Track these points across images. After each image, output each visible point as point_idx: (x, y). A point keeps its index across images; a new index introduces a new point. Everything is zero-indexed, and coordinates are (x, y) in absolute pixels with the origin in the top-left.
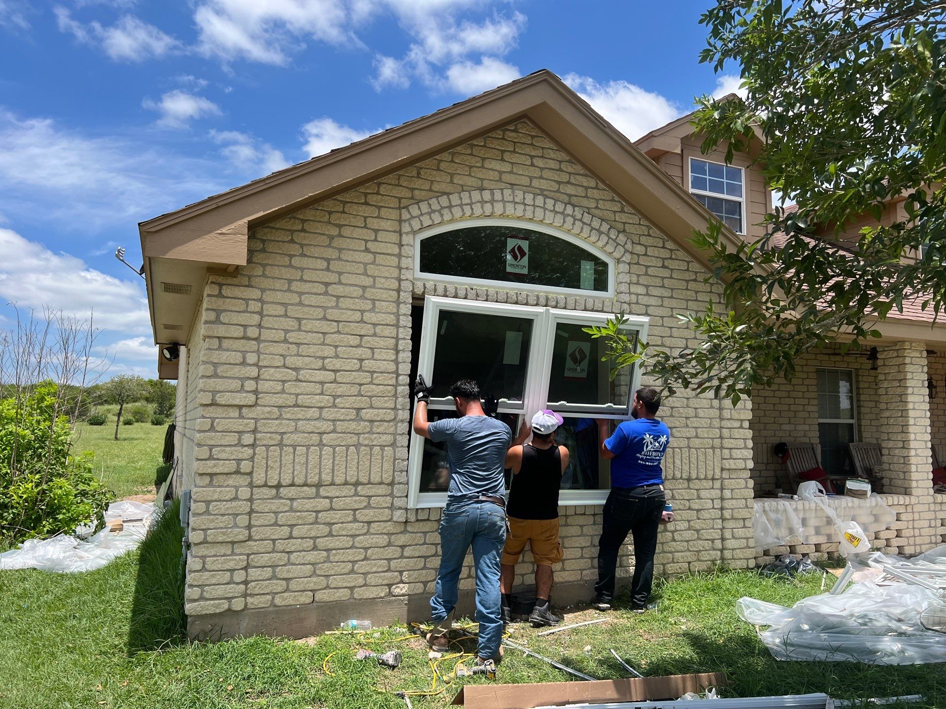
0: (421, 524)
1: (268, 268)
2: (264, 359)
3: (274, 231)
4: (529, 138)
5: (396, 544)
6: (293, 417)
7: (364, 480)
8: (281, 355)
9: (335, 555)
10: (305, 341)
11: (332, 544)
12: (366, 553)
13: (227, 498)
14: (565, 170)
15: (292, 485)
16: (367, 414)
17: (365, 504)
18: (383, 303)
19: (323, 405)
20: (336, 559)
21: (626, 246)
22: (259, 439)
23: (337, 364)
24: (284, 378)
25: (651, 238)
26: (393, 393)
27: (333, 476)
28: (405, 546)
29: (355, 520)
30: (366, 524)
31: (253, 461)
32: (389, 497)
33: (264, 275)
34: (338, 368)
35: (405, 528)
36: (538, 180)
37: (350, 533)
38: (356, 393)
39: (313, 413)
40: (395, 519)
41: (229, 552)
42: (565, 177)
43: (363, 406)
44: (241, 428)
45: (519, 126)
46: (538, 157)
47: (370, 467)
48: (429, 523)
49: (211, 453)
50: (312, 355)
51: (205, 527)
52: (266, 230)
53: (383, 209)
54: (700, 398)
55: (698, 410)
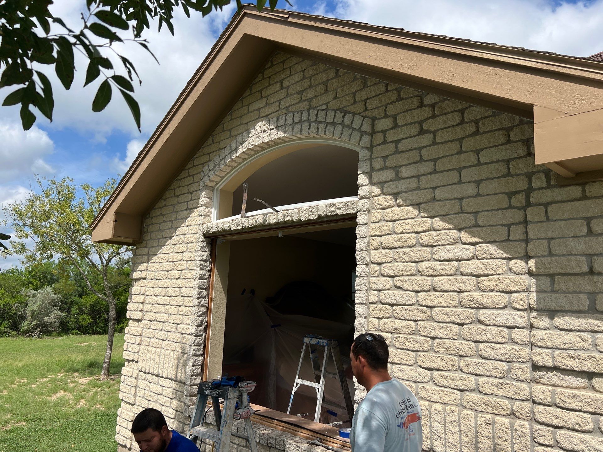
1: (152, 234)
2: (147, 291)
3: (155, 210)
6: (154, 328)
7: (174, 377)
8: (153, 288)
10: (161, 277)
13: (129, 375)
14: (307, 76)
15: (150, 373)
16: (180, 328)
17: (174, 396)
18: (191, 245)
19: (164, 320)
23: (171, 291)
24: (152, 303)
25: (401, 103)
26: (191, 312)
29: (171, 407)
30: (174, 411)
31: (139, 355)
33: (151, 239)
34: (171, 295)
36: (284, 100)
38: (177, 313)
39: (161, 325)
43: (179, 322)
44: (136, 334)
45: (274, 59)
46: (287, 78)
49: (127, 347)
50: (163, 286)
53: (195, 176)
54: (486, 325)
55: (482, 346)
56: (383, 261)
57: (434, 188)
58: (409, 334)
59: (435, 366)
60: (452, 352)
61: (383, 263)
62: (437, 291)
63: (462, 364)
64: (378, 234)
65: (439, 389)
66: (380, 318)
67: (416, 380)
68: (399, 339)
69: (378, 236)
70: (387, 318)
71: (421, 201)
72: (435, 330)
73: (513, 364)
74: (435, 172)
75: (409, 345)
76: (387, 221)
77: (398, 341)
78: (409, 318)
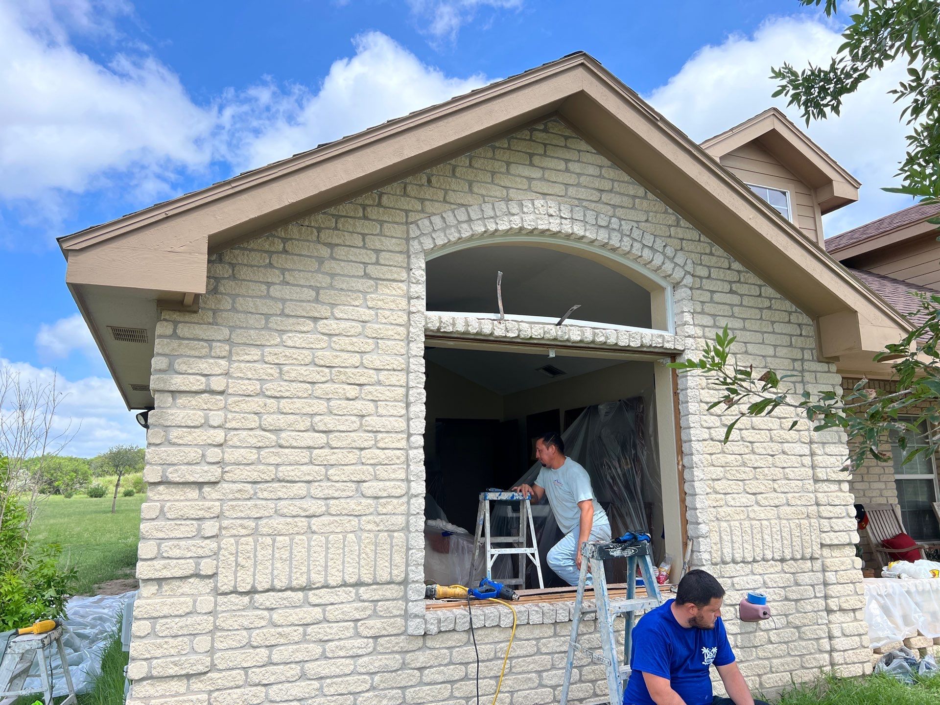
0: (446, 636)
1: (240, 300)
2: (233, 419)
3: (246, 253)
4: (563, 139)
5: (413, 666)
6: (272, 496)
7: (367, 579)
8: (256, 414)
9: (329, 685)
10: (287, 394)
11: (327, 670)
12: (373, 679)
13: (181, 612)
14: (607, 177)
15: (272, 589)
16: (370, 488)
17: (369, 612)
18: (389, 343)
19: (310, 478)
20: (332, 691)
21: (686, 268)
22: (225, 528)
23: (330, 422)
24: (260, 444)
25: (714, 258)
26: (403, 459)
27: (326, 576)
28: (425, 668)
29: (358, 635)
30: (371, 640)
31: (217, 560)
32: (400, 602)
33: (234, 309)
34: (331, 429)
35: (424, 643)
36: (576, 188)
37: (351, 653)
38: (354, 462)
39: (300, 489)
40: (410, 631)
41: (183, 690)
42: (607, 185)
43: (364, 478)
44: (201, 514)
45: (550, 125)
46: (575, 161)
47: (375, 561)
48: (456, 636)
49: (159, 549)
50: (298, 412)
51: (149, 656)
52: (237, 252)
53: (385, 225)
54: (788, 455)
55: (787, 470)
57: (746, 344)
58: (737, 466)
59: (759, 490)
60: (769, 478)
62: (755, 429)
63: (776, 486)
65: (763, 508)
66: (711, 454)
67: (746, 505)
68: (730, 471)
70: (718, 454)
71: (736, 352)
72: (757, 461)
73: (805, 482)
74: (745, 329)
75: (739, 476)
78: (736, 452)
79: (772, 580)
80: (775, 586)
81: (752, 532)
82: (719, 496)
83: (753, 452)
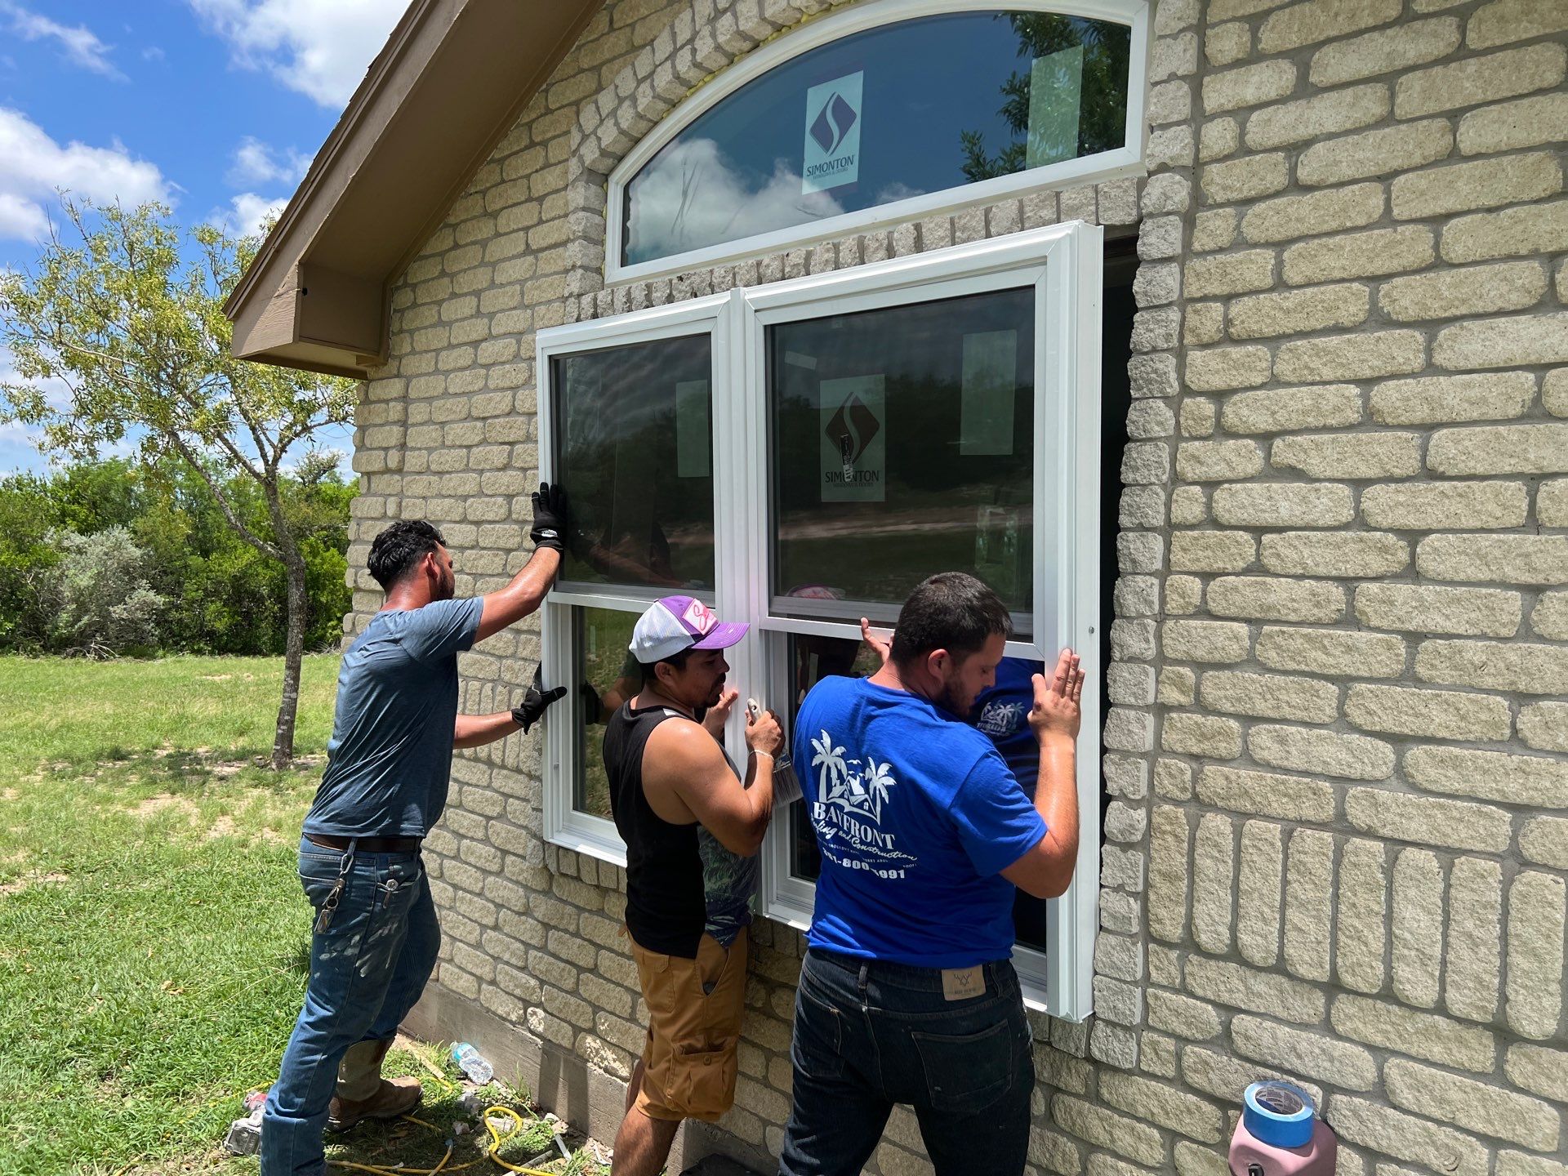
1: (417, 336)
2: (406, 507)
3: (423, 263)
5: (537, 915)
7: (495, 757)
8: (424, 498)
9: (462, 900)
10: (448, 467)
11: (460, 878)
12: (497, 914)
17: (500, 809)
20: (463, 909)
23: (480, 508)
28: (550, 927)
29: (486, 840)
30: (499, 854)
32: (530, 806)
33: (412, 351)
34: (481, 518)
35: (551, 883)
37: (480, 864)
38: (499, 571)
40: (527, 857)
48: (584, 889)
50: (453, 493)
53: (551, 144)
56: (1235, 384)
57: (1454, 116)
58: (1320, 622)
60: (1490, 682)
61: (1234, 391)
62: (1443, 477)
63: (1527, 720)
64: (1218, 292)
65: (1426, 800)
66: (1207, 576)
67: (1336, 770)
68: (1279, 640)
69: (1215, 298)
70: (1237, 574)
71: (1395, 164)
72: (1423, 606)
74: (1461, 53)
75: (1316, 659)
76: (1256, 245)
77: (1278, 647)
78: (1322, 571)
79: (1419, 1086)
80: (1437, 1113)
81: (1336, 874)
82: (1212, 721)
83: (1412, 573)
